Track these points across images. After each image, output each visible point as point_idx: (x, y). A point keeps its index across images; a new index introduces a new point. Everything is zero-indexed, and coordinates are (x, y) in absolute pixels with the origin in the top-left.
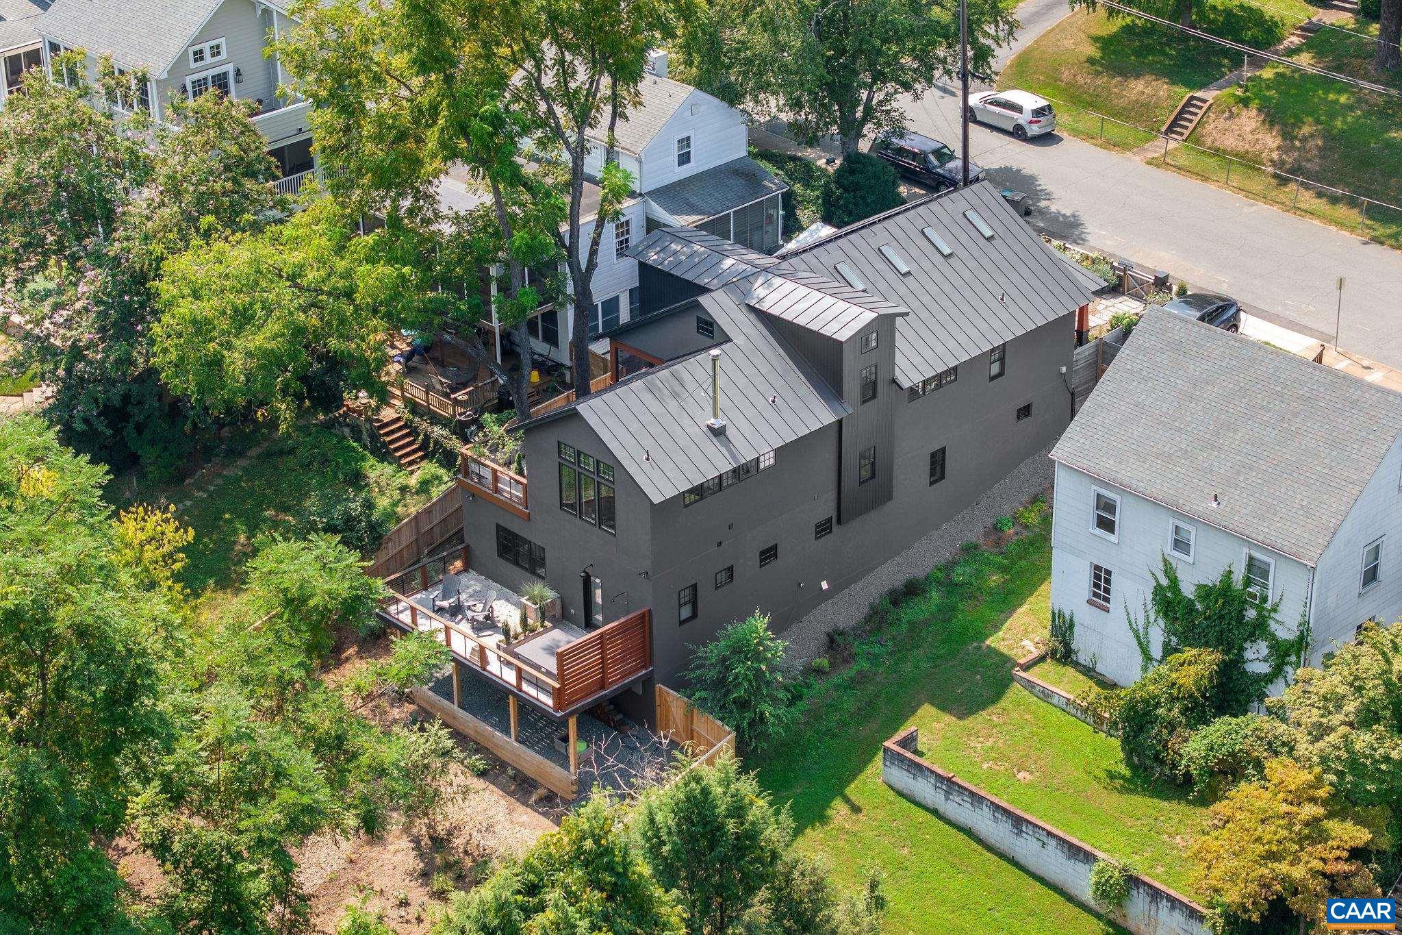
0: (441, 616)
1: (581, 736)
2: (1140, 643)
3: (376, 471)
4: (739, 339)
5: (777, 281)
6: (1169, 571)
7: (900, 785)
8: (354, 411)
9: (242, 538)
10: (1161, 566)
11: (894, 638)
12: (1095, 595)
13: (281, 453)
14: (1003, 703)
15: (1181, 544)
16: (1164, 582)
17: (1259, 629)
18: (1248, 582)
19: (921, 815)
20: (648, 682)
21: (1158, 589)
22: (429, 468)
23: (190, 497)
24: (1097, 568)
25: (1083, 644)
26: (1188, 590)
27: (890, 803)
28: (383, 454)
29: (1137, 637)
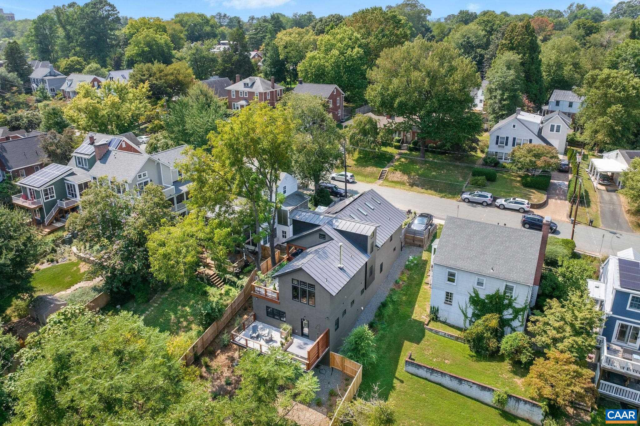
0: (253, 339)
2: (464, 313)
3: (211, 290)
4: (336, 239)
5: (340, 221)
6: (475, 292)
7: (412, 372)
8: (200, 273)
9: (173, 317)
10: (473, 290)
11: (386, 321)
12: (446, 300)
13: (179, 288)
14: (426, 337)
15: (480, 284)
16: (473, 295)
17: (510, 305)
18: (505, 293)
19: (421, 380)
20: (328, 352)
21: (471, 297)
22: (226, 287)
23: (152, 306)
24: (447, 293)
25: (442, 315)
26: (482, 296)
27: (411, 378)
28: (212, 285)
29: (463, 312)
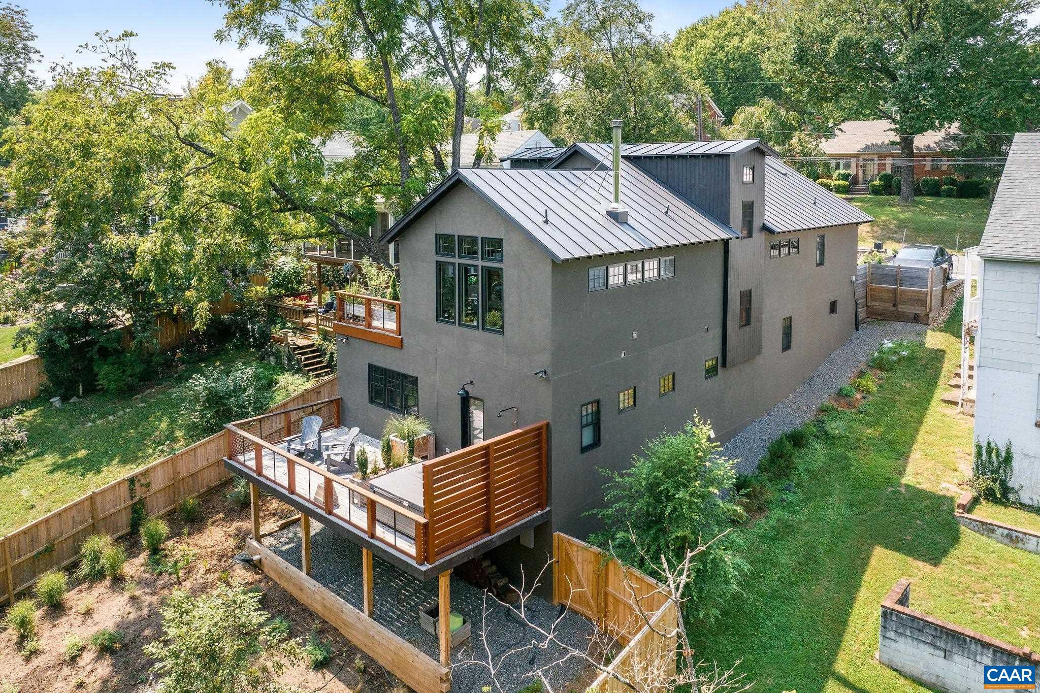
1: (455, 609)
8: (278, 340)
20: (542, 529)
23: (131, 406)
25: (1028, 479)
28: (296, 369)
